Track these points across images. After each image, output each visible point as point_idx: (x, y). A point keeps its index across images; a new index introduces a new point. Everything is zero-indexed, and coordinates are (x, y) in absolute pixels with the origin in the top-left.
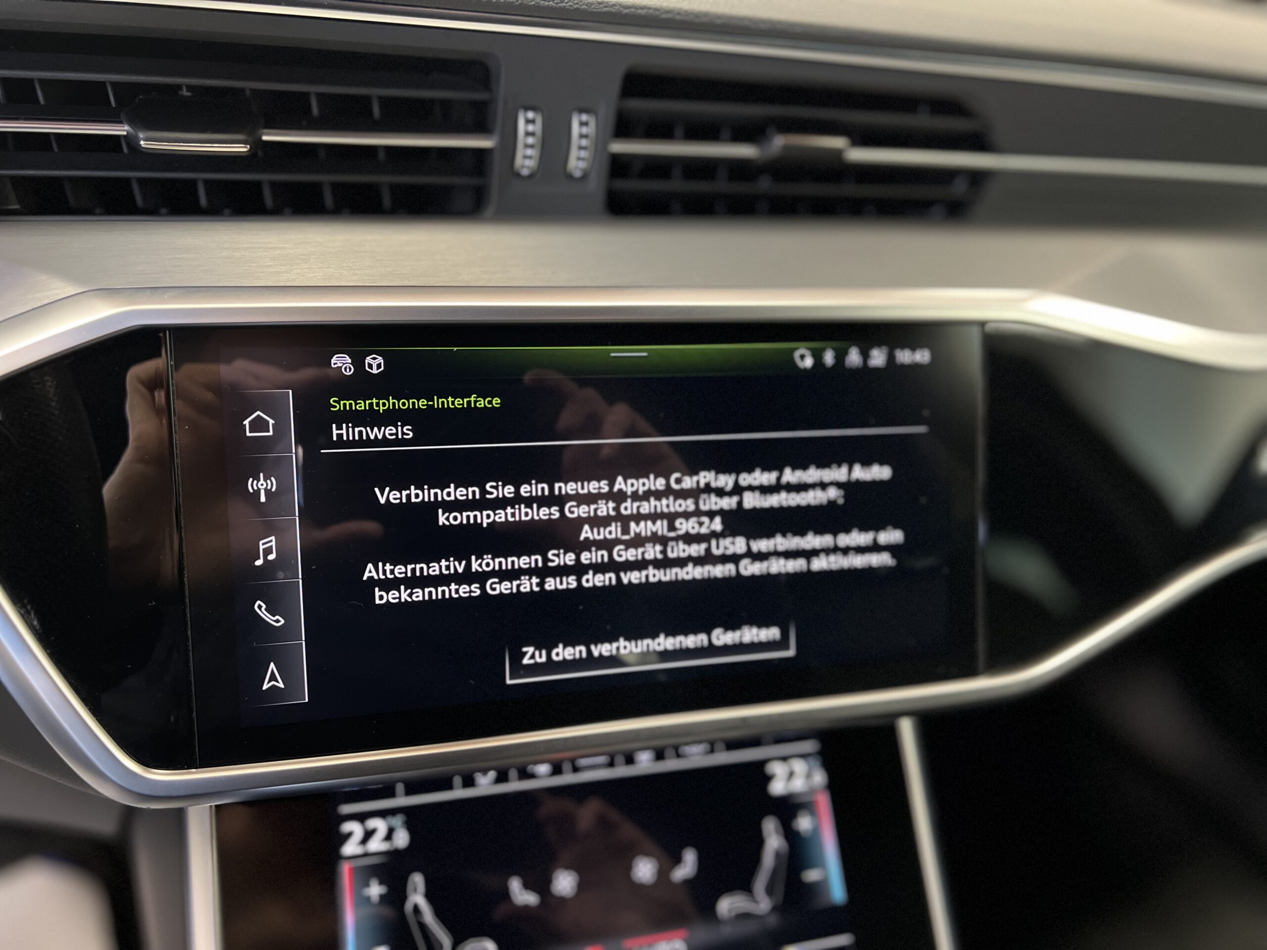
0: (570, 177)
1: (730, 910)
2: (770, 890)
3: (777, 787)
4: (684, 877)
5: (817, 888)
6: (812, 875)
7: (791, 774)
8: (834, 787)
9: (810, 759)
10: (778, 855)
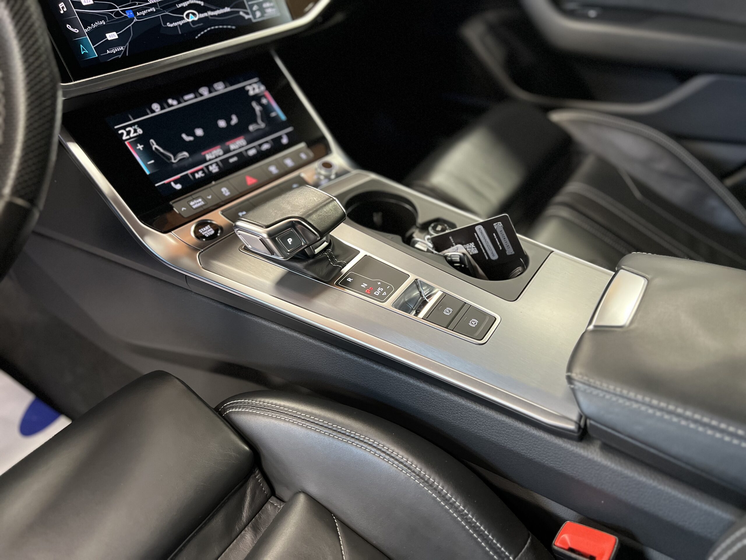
1: (254, 129)
2: (263, 121)
3: (251, 93)
4: (235, 123)
5: (277, 117)
6: (273, 114)
7: (254, 89)
8: (268, 88)
9: (258, 83)
10: (261, 111)
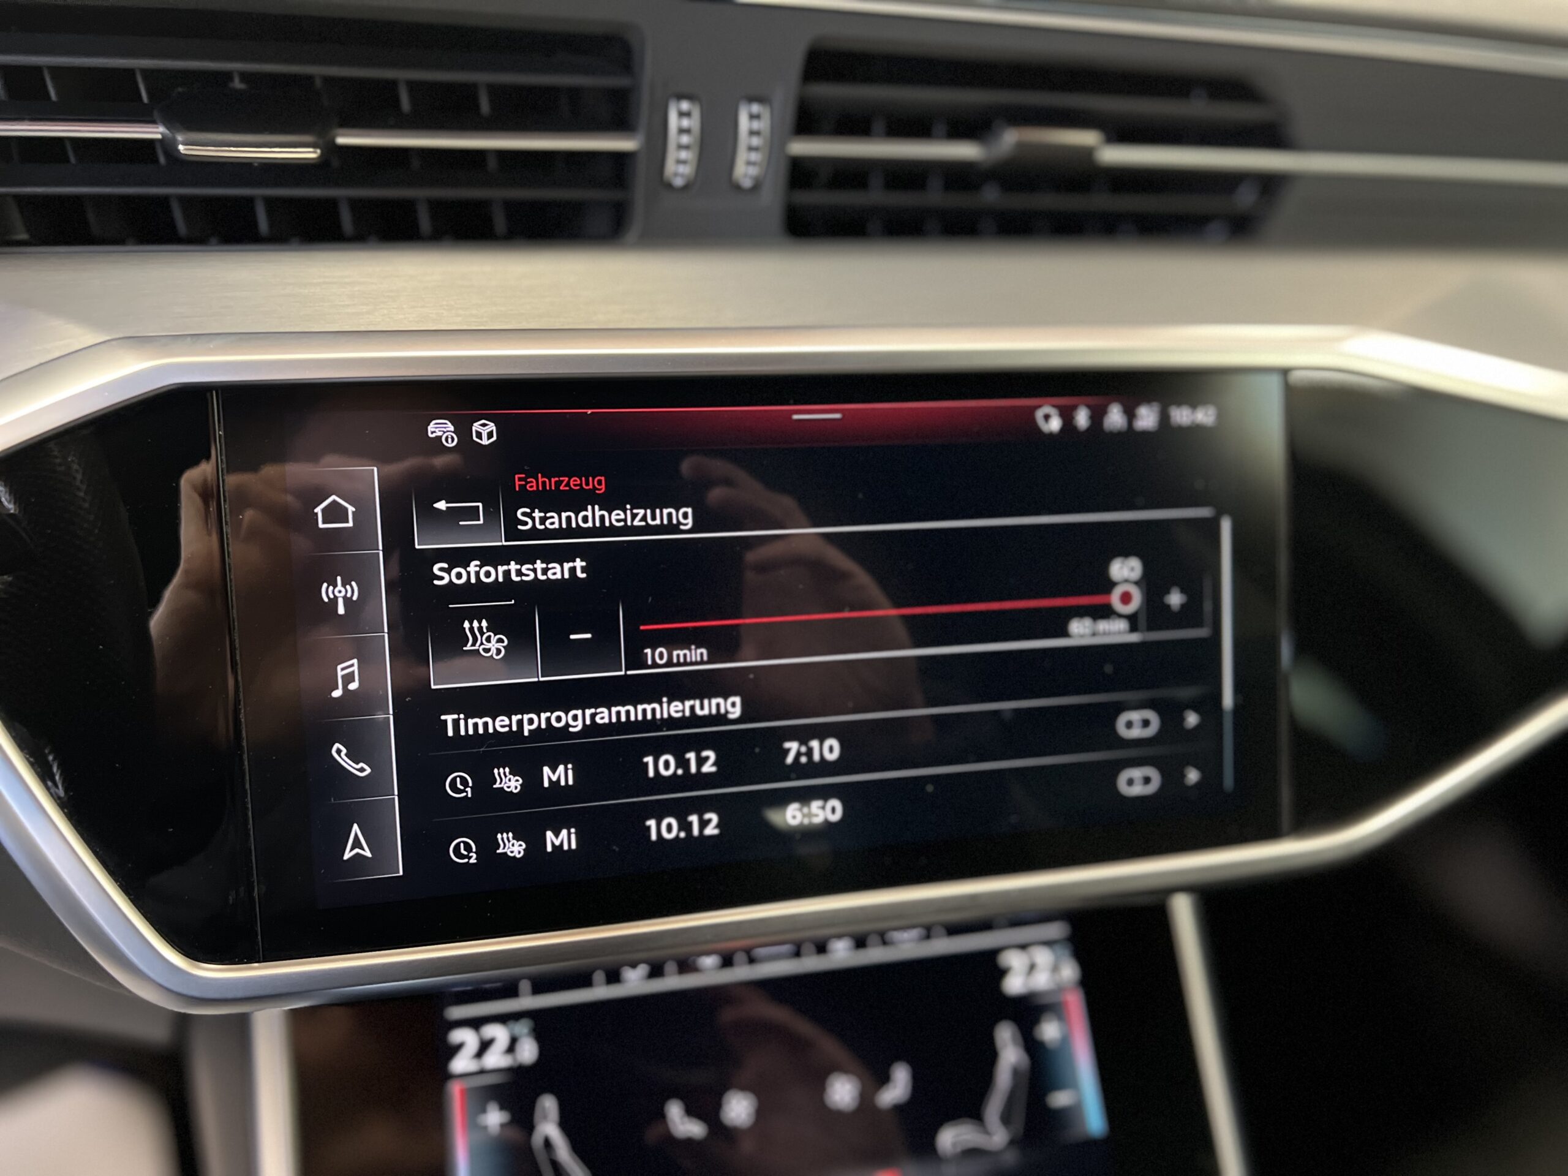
0: (737, 188)
2: (1006, 1119)
3: (1015, 984)
4: (895, 1102)
5: (1068, 1116)
6: (1060, 1099)
7: (1032, 967)
8: (1088, 983)
9: (1057, 947)
